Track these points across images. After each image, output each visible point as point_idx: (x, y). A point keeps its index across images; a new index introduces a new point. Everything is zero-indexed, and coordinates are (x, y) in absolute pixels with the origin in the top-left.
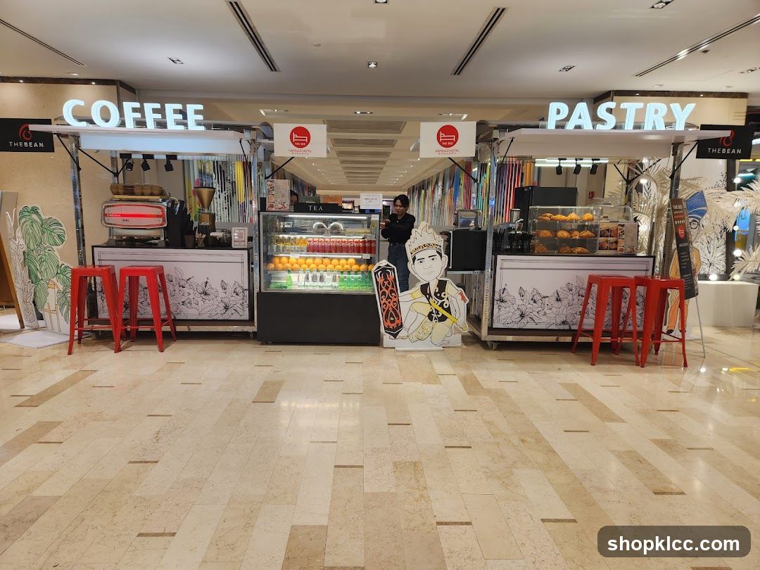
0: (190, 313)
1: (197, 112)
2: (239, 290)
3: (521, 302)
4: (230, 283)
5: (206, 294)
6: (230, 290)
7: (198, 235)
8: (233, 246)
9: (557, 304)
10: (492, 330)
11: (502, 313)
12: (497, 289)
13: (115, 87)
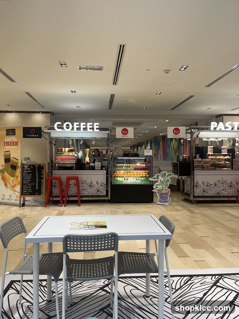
0: (85, 193)
1: (97, 125)
2: (103, 184)
3: (203, 187)
4: (100, 182)
5: (91, 186)
6: (100, 184)
7: (87, 166)
8: (96, 169)
9: (215, 187)
10: (194, 197)
11: (197, 190)
12: (195, 182)
13: (50, 114)
